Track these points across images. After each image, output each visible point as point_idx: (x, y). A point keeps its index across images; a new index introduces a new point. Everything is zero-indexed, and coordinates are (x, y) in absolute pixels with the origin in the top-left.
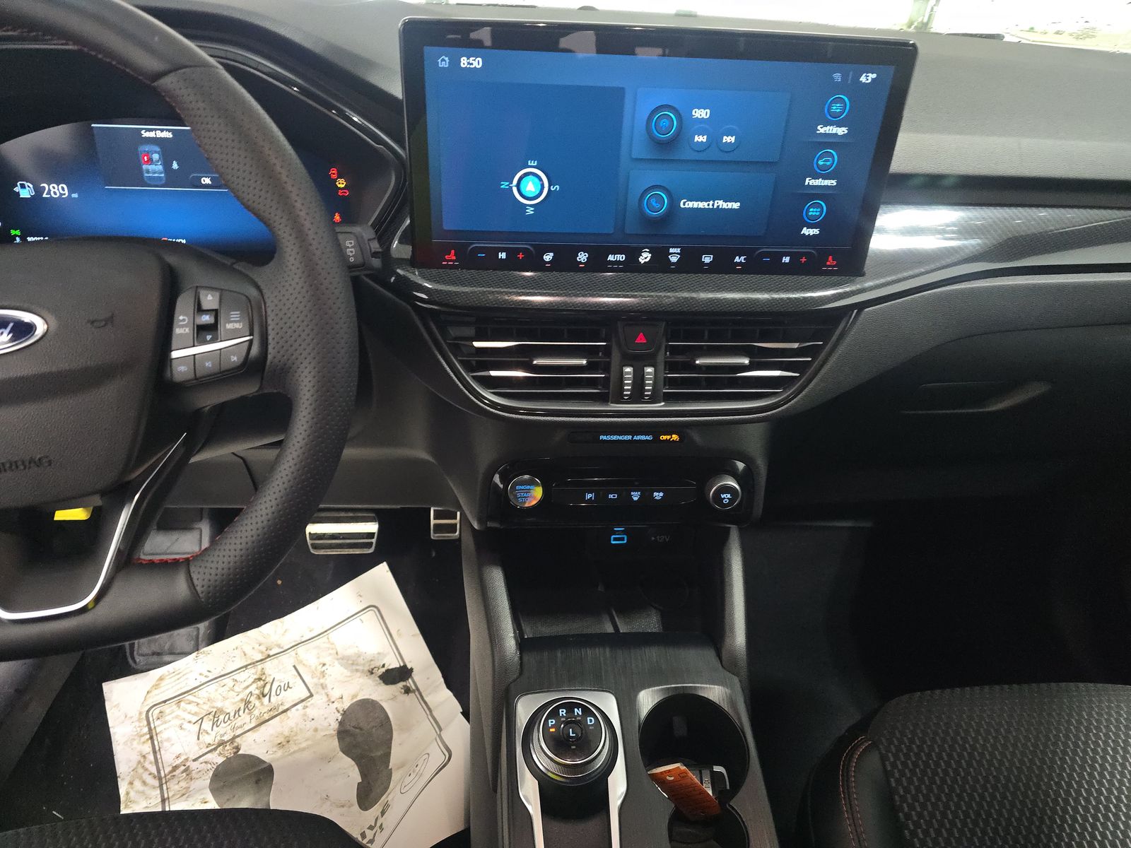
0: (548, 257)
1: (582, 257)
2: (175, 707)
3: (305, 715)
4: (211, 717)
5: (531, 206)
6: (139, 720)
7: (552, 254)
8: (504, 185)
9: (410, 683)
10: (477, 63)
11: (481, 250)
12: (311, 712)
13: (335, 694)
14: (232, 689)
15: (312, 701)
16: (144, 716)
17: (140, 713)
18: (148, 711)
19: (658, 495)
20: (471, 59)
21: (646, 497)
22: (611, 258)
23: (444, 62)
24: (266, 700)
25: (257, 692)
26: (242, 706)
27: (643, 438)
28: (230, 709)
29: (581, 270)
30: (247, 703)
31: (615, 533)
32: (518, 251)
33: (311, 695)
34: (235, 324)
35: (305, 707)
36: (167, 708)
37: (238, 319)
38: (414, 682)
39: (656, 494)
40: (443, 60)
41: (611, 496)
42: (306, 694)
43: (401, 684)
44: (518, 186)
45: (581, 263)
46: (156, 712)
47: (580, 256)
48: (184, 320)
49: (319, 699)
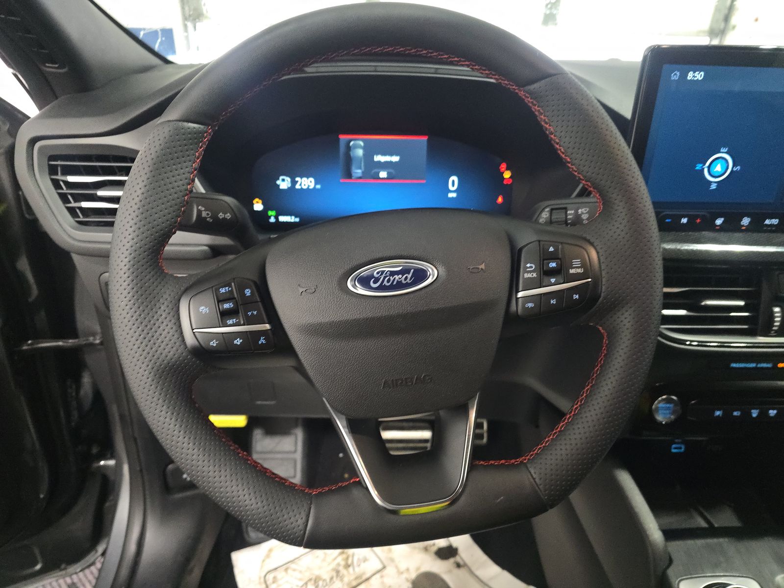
0: (719, 222)
1: (746, 221)
2: (283, 574)
3: (383, 583)
4: (313, 582)
5: (715, 182)
6: (260, 583)
7: (722, 219)
8: (699, 167)
9: (458, 559)
10: (699, 76)
11: (668, 216)
12: (388, 581)
13: (403, 566)
14: (324, 560)
15: (385, 572)
16: (262, 580)
17: (260, 578)
18: (265, 576)
19: (772, 413)
20: (697, 73)
21: (763, 414)
22: (767, 222)
23: (675, 76)
24: (351, 569)
25: (343, 563)
26: (334, 574)
27: (764, 365)
28: (326, 576)
29: (742, 231)
30: (338, 572)
31: (675, 443)
32: (697, 217)
33: (384, 567)
34: (577, 269)
35: (382, 577)
36: (280, 574)
37: (580, 265)
38: (461, 558)
39: (771, 411)
40: (675, 74)
41: (735, 413)
42: (380, 566)
43: (452, 560)
44: (709, 167)
45: (743, 226)
46: (270, 577)
47: (743, 221)
48: (531, 267)
49: (390, 570)
